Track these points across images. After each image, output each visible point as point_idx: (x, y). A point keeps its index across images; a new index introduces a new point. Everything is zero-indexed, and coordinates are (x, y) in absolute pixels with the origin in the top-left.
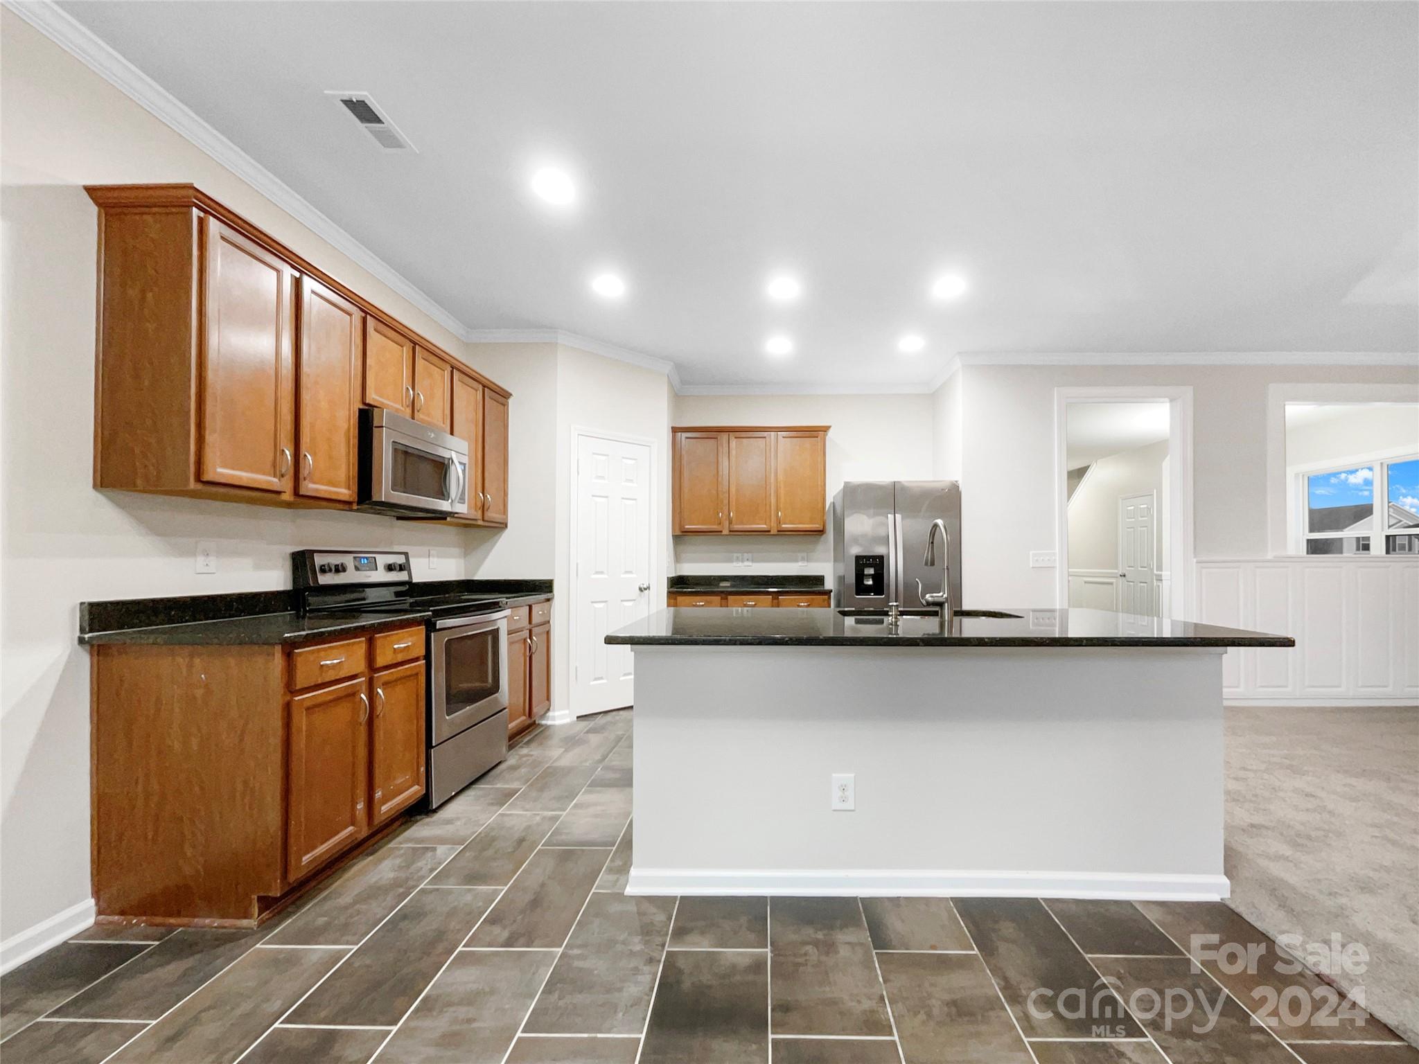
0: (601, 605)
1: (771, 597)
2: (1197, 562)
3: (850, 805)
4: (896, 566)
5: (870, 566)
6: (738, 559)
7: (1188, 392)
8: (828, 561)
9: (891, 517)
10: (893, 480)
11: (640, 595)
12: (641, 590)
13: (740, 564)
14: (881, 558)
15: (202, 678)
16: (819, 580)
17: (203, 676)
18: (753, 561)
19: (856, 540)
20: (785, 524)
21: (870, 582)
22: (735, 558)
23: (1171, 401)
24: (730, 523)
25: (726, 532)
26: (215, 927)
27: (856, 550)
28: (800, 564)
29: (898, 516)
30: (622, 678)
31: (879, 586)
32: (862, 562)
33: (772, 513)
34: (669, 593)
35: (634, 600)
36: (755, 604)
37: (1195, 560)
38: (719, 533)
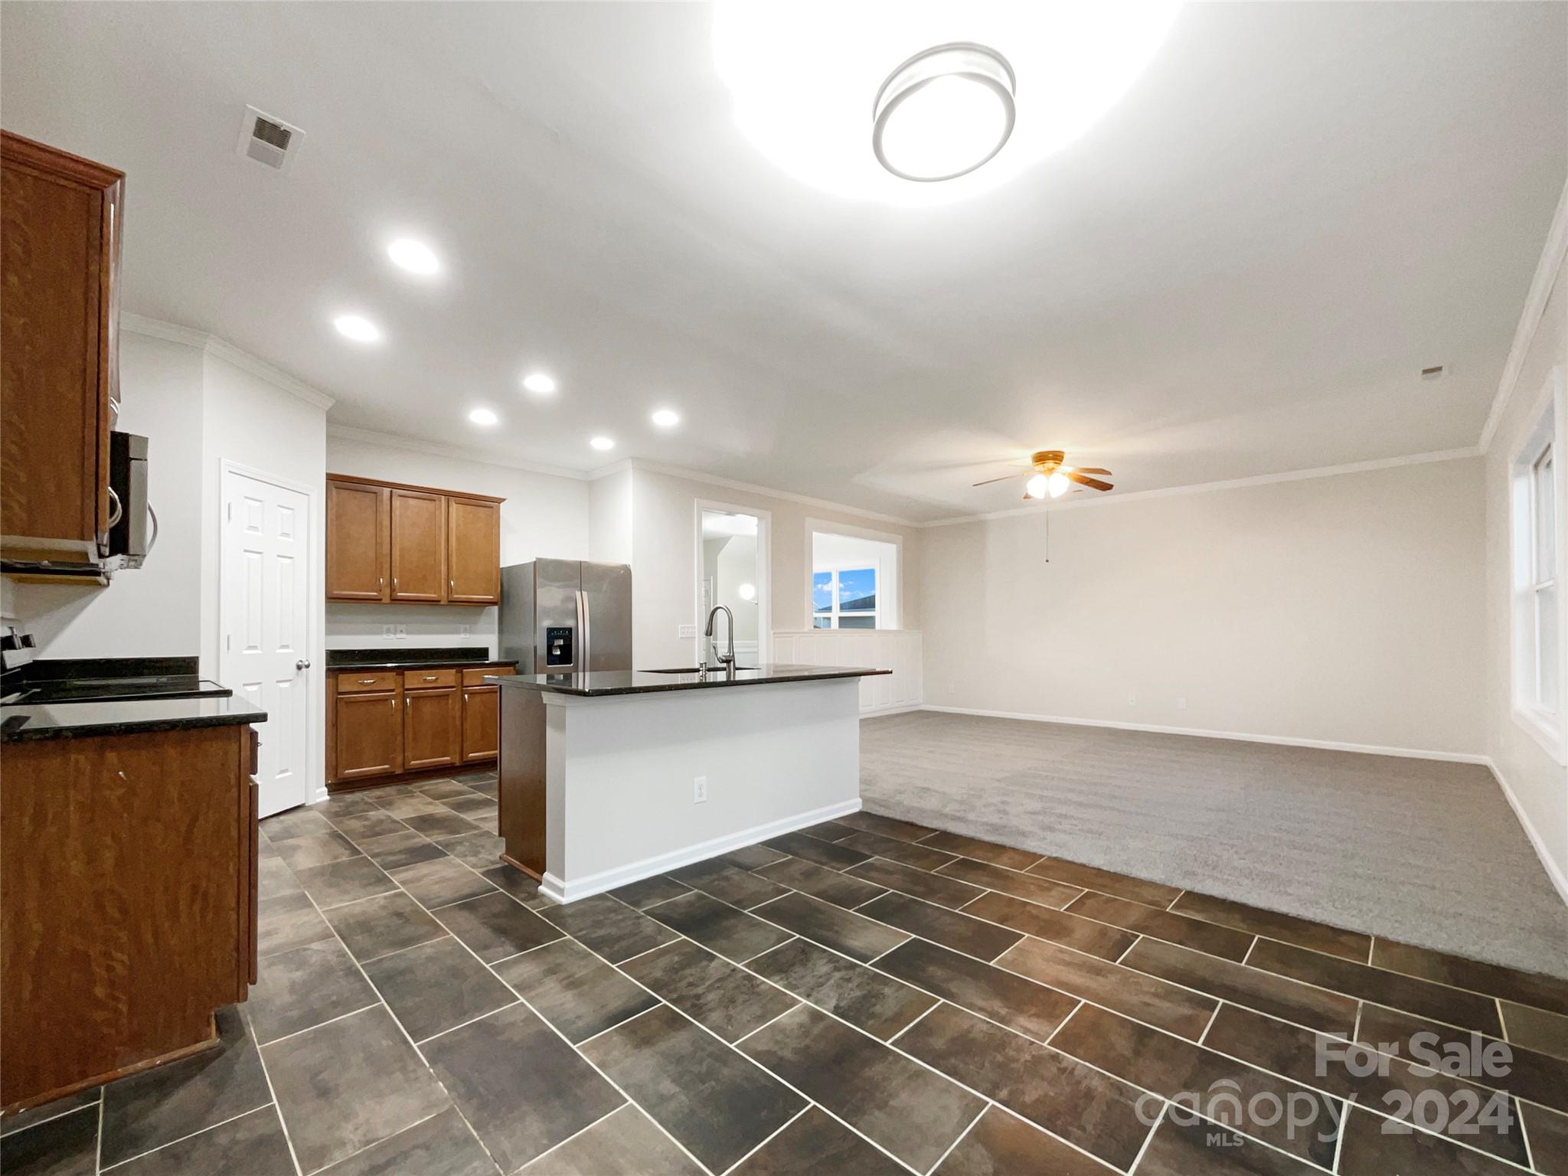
0: (255, 688)
1: (455, 670)
2: (774, 634)
3: (704, 798)
4: (584, 638)
5: (559, 638)
6: (388, 631)
7: (768, 515)
8: (492, 632)
9: (578, 594)
10: (579, 560)
11: (298, 674)
12: (299, 668)
13: (392, 636)
14: (570, 630)
15: (120, 776)
16: (483, 653)
17: (121, 773)
18: (408, 633)
19: (548, 612)
20: (457, 594)
21: (558, 653)
22: (384, 630)
23: (759, 519)
24: (392, 590)
25: (386, 600)
26: (159, 1065)
27: (547, 623)
28: (462, 636)
29: (585, 594)
30: (278, 777)
31: (567, 656)
32: (552, 633)
33: (443, 581)
34: (328, 670)
35: (291, 680)
36: (437, 679)
37: (772, 632)
38: (379, 602)
